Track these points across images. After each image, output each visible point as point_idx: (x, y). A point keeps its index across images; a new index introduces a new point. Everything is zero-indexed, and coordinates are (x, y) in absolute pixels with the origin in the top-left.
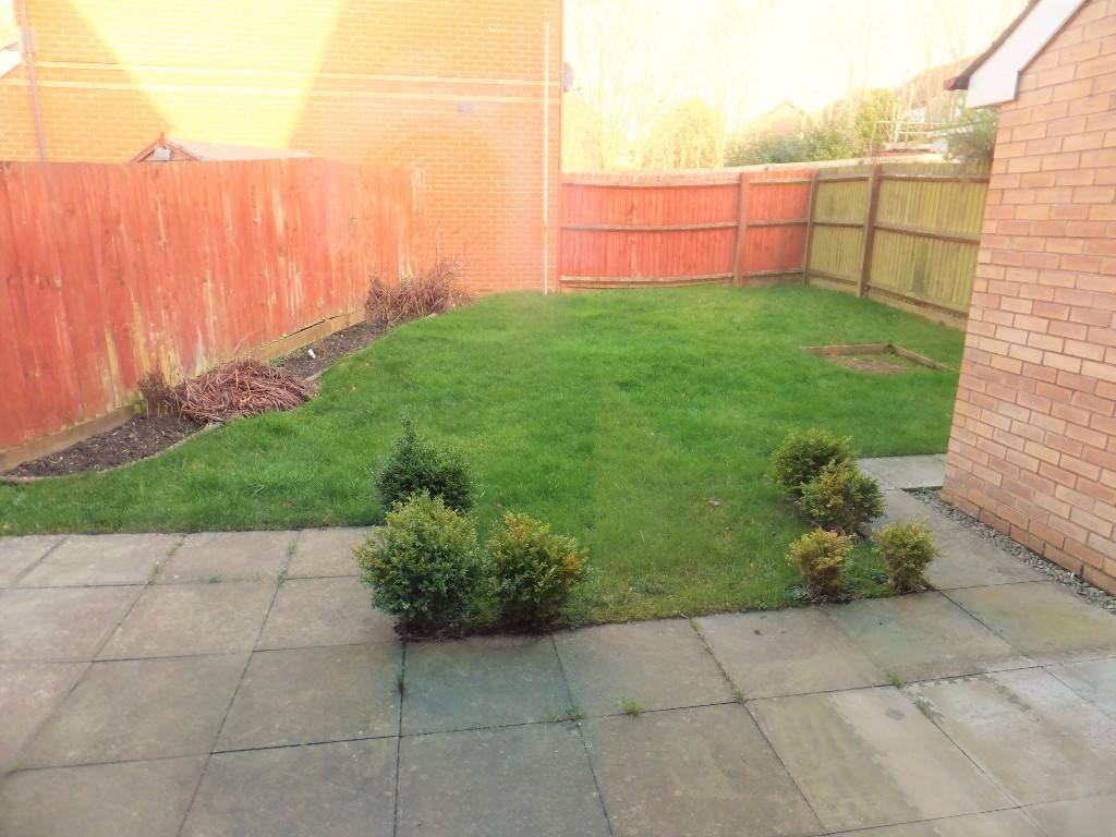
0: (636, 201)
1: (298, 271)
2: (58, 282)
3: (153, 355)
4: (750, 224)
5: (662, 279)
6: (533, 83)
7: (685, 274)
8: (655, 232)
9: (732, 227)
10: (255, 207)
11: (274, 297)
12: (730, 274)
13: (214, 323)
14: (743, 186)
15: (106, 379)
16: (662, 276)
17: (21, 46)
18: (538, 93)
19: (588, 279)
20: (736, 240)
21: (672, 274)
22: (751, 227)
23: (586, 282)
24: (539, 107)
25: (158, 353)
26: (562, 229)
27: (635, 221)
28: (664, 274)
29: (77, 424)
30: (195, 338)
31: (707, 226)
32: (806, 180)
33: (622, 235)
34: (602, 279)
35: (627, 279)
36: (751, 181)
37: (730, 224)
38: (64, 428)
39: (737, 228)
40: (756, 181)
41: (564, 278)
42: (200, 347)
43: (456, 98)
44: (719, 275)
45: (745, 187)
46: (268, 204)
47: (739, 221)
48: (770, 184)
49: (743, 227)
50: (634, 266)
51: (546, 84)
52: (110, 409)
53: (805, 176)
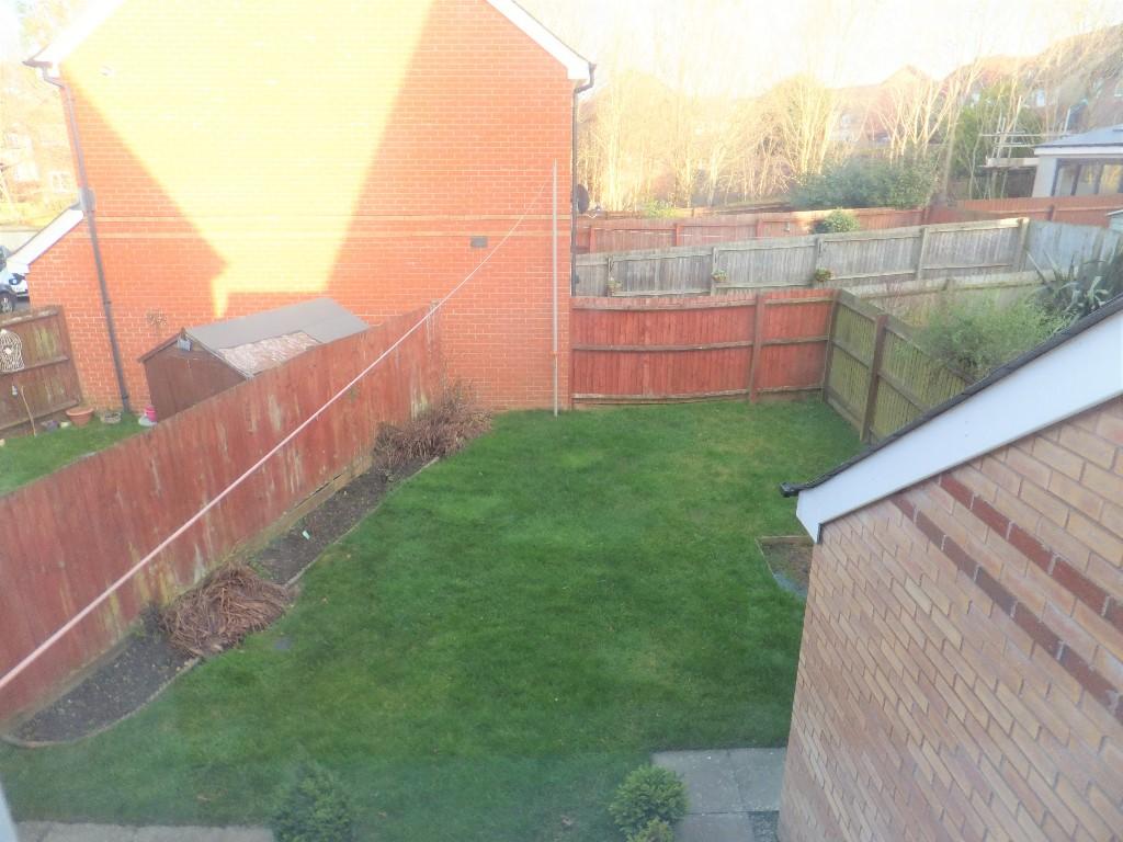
0: (648, 323)
1: (297, 452)
2: (62, 564)
3: (153, 584)
4: (768, 341)
5: (673, 396)
6: (543, 217)
7: (697, 391)
8: (668, 352)
9: (746, 347)
10: (250, 420)
11: (273, 486)
12: (744, 391)
13: (211, 533)
14: (759, 307)
15: (109, 621)
16: (673, 393)
17: (82, 205)
18: (548, 225)
19: (600, 396)
20: (751, 359)
21: (685, 392)
22: (765, 346)
23: (598, 399)
24: (550, 239)
25: (157, 581)
26: (574, 350)
27: (647, 340)
28: (676, 391)
29: (84, 666)
30: (192, 555)
31: (721, 345)
32: (827, 299)
33: (634, 355)
34: (614, 396)
35: (638, 396)
36: (768, 301)
37: (744, 343)
38: (73, 673)
39: (752, 346)
40: (773, 301)
41: (577, 396)
42: (198, 558)
43: (470, 234)
44: (733, 392)
45: (761, 308)
46: (264, 410)
47: (754, 341)
48: (786, 304)
49: (758, 346)
50: (646, 384)
51: (555, 217)
52: (113, 642)
53: (826, 294)
